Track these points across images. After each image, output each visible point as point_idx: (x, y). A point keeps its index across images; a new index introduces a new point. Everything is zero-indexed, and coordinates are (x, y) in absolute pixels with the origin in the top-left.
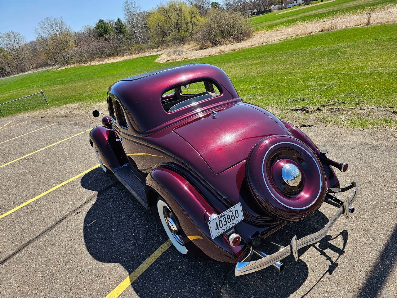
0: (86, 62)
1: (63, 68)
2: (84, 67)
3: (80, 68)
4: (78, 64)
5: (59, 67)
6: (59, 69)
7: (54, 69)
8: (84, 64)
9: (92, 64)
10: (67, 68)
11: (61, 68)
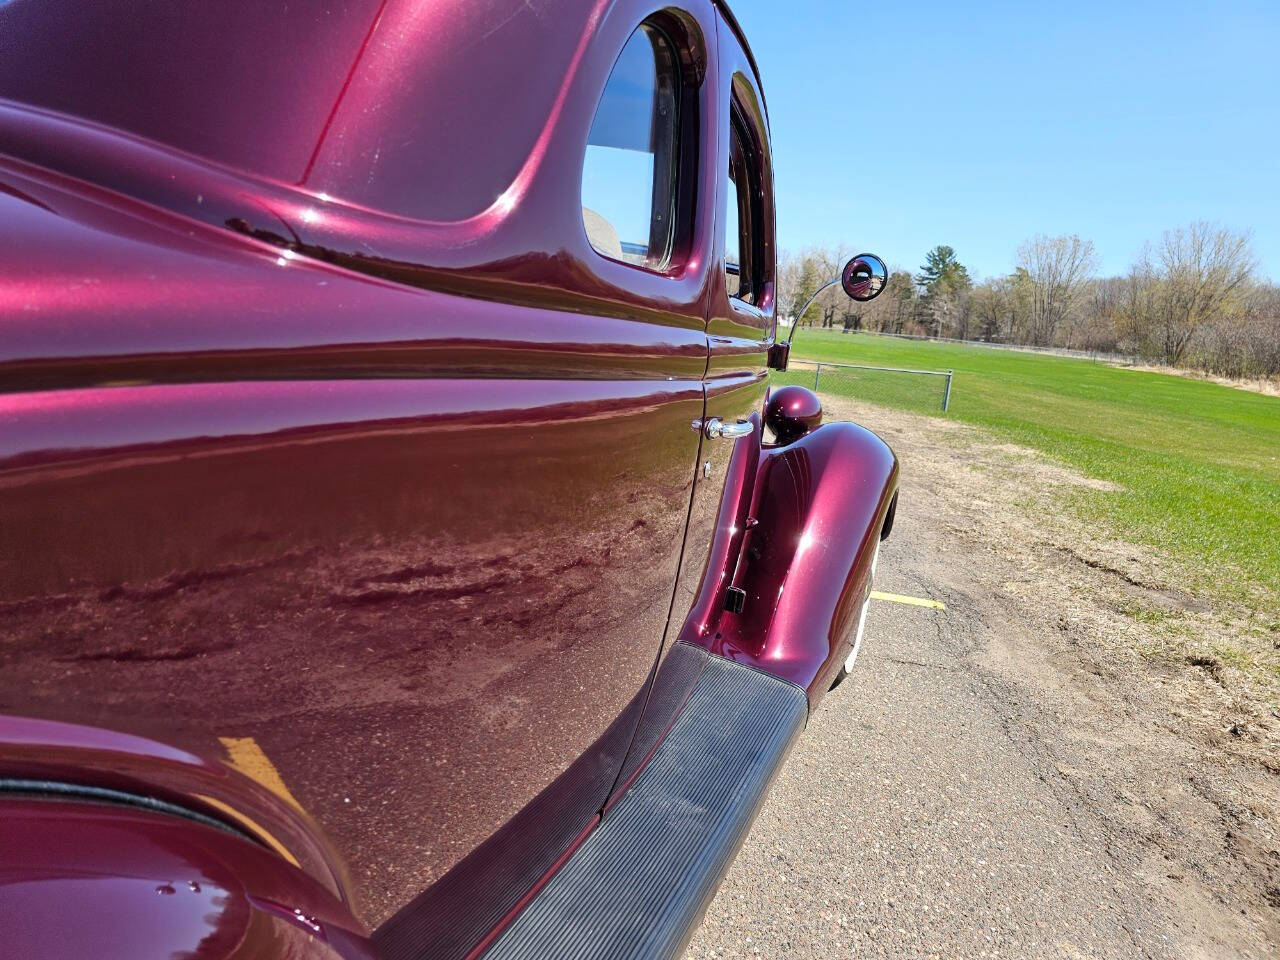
0: (1233, 374)
1: (1146, 368)
2: (1215, 386)
3: (1195, 386)
4: (1204, 373)
5: (1135, 365)
6: (1131, 368)
7: (1116, 363)
8: (1221, 380)
9: (1252, 386)
10: (1157, 372)
11: (1139, 369)
